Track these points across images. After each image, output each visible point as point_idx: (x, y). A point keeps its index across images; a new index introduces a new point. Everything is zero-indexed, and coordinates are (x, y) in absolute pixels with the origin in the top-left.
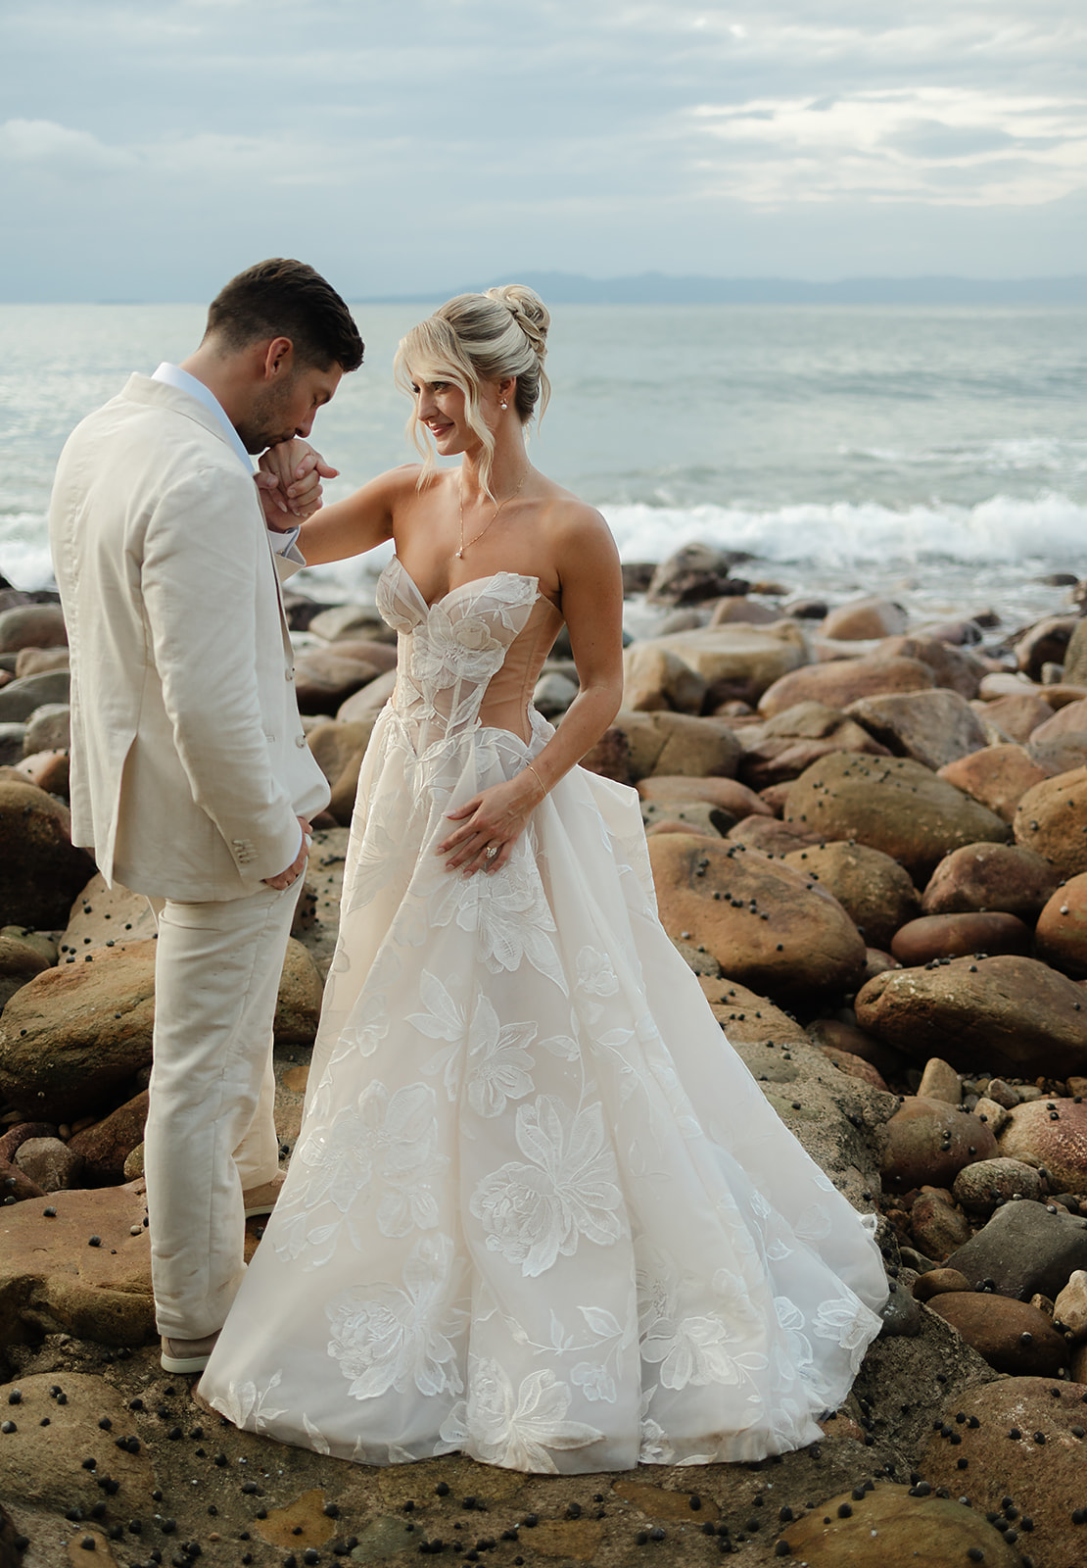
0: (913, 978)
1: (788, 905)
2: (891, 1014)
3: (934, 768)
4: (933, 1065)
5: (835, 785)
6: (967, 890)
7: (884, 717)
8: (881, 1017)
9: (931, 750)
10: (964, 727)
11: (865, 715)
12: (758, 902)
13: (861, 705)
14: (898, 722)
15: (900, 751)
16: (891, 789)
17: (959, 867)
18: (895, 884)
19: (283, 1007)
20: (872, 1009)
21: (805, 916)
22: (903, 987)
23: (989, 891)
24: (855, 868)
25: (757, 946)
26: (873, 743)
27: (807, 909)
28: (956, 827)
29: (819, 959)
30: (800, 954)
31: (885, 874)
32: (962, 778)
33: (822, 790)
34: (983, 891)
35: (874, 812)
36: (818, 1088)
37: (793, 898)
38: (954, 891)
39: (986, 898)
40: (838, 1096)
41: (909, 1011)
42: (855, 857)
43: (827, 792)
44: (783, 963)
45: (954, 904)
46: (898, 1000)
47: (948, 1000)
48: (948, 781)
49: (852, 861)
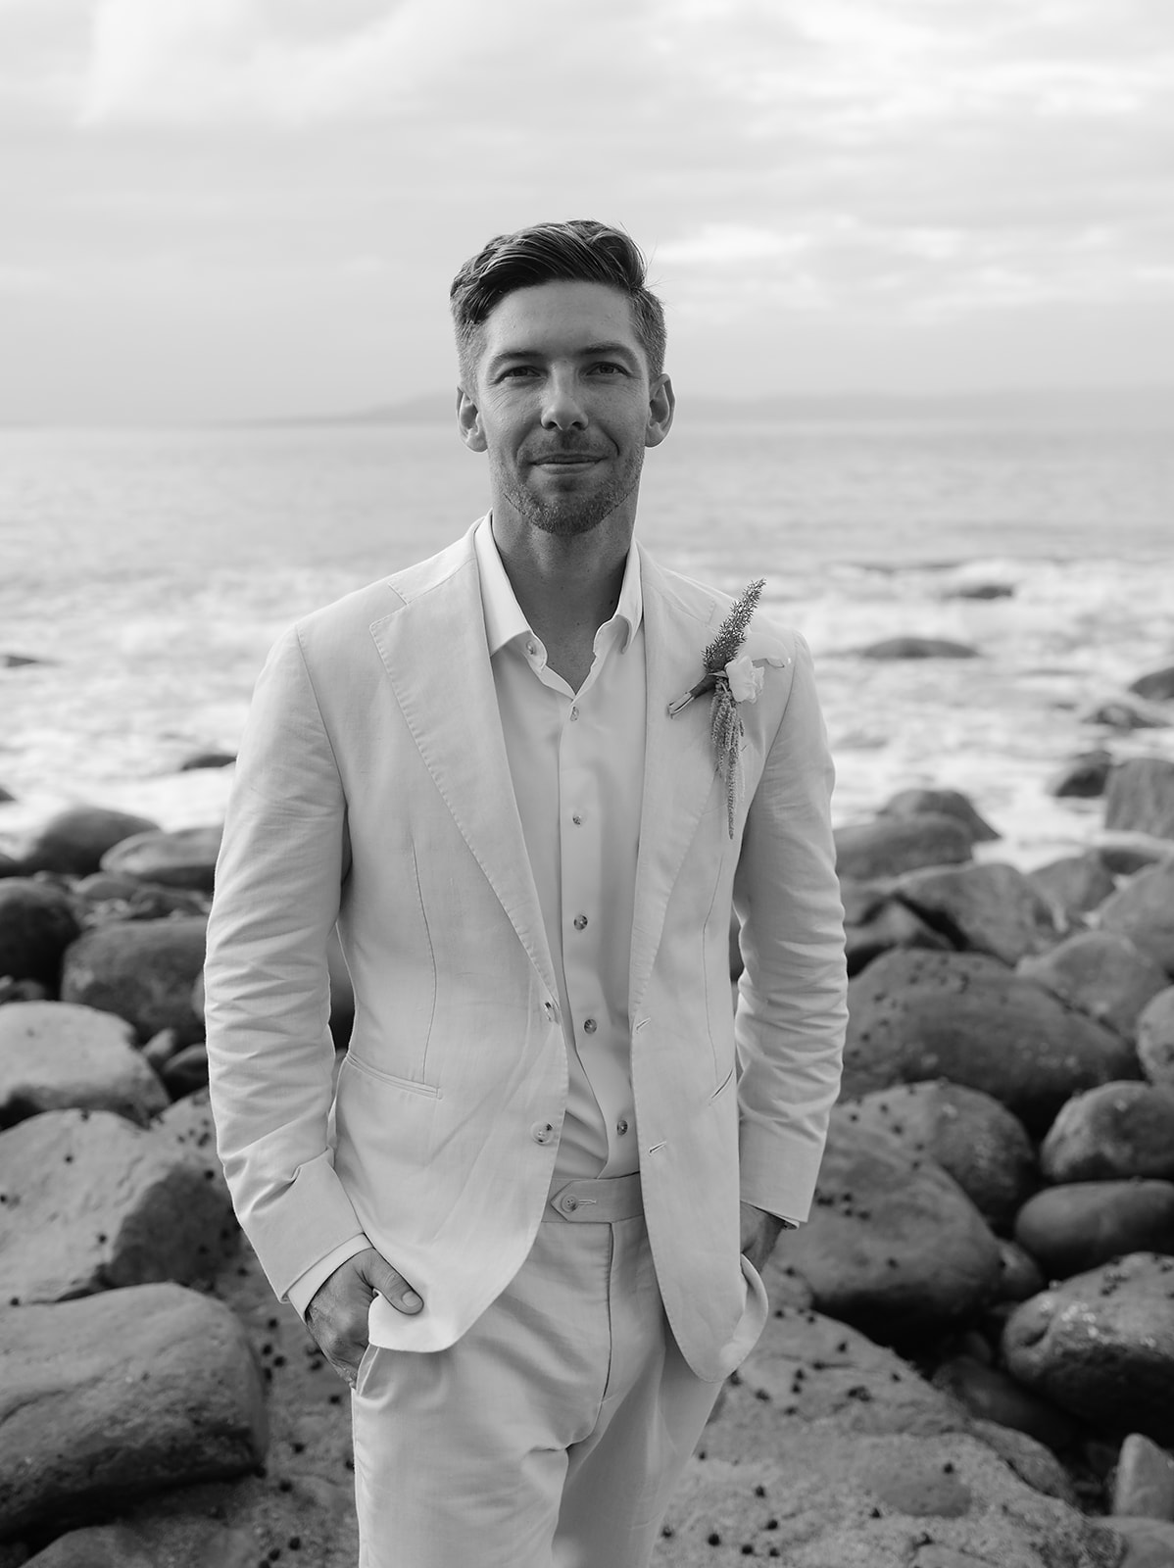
0: (1090, 1311)
1: (897, 1197)
2: (1062, 1365)
3: (1012, 965)
4: (1134, 1448)
5: (902, 994)
6: (1109, 1150)
7: (935, 897)
8: (1049, 1370)
9: (999, 938)
10: (1028, 905)
11: (913, 893)
12: (856, 1194)
13: (906, 882)
14: (954, 903)
15: (960, 942)
16: (973, 1003)
17: (1094, 1118)
18: (1008, 1142)
19: (200, 1430)
20: (1035, 1356)
21: (920, 1212)
22: (1079, 1325)
23: (1137, 1150)
24: (956, 1120)
25: (862, 1261)
26: (927, 932)
27: (922, 1201)
28: (1067, 1052)
29: (949, 1278)
30: (922, 1273)
31: (995, 1127)
32: (1052, 979)
33: (886, 1002)
34: (1127, 1150)
35: (957, 1034)
36: (1004, 1522)
37: (901, 1184)
38: (1090, 1152)
39: (1133, 1160)
40: (1039, 1540)
41: (1090, 1361)
42: (953, 1103)
43: (894, 1005)
44: (902, 1287)
45: (1093, 1171)
46: (1072, 1345)
47: (1146, 1347)
48: (1034, 983)
49: (950, 1110)
